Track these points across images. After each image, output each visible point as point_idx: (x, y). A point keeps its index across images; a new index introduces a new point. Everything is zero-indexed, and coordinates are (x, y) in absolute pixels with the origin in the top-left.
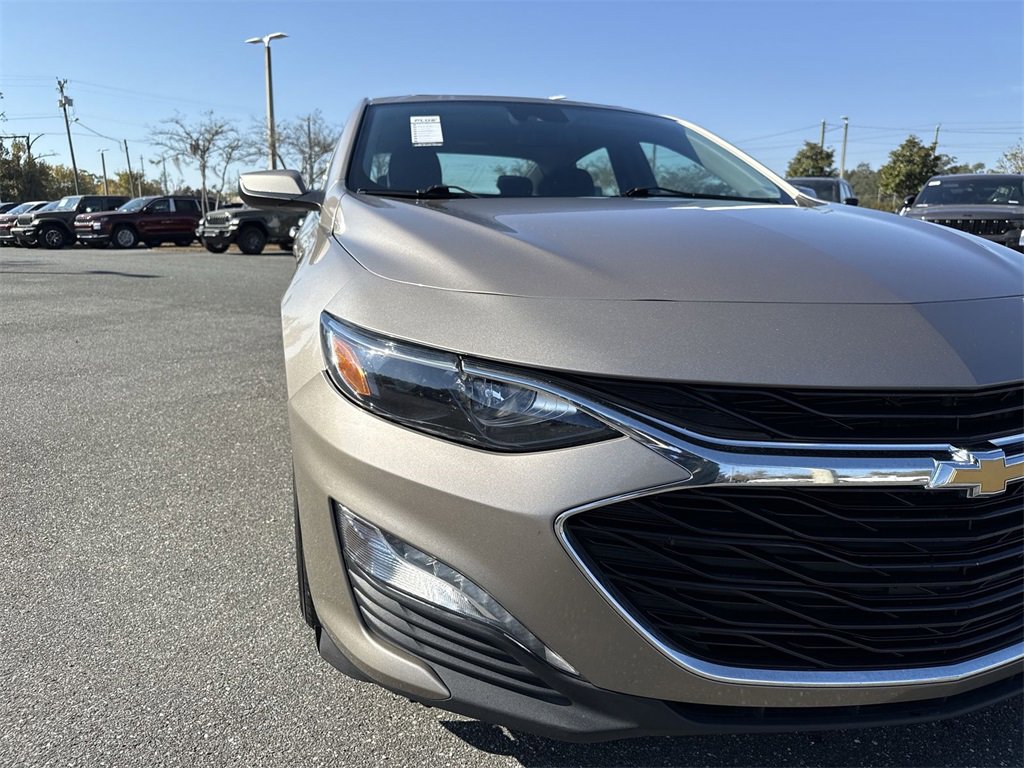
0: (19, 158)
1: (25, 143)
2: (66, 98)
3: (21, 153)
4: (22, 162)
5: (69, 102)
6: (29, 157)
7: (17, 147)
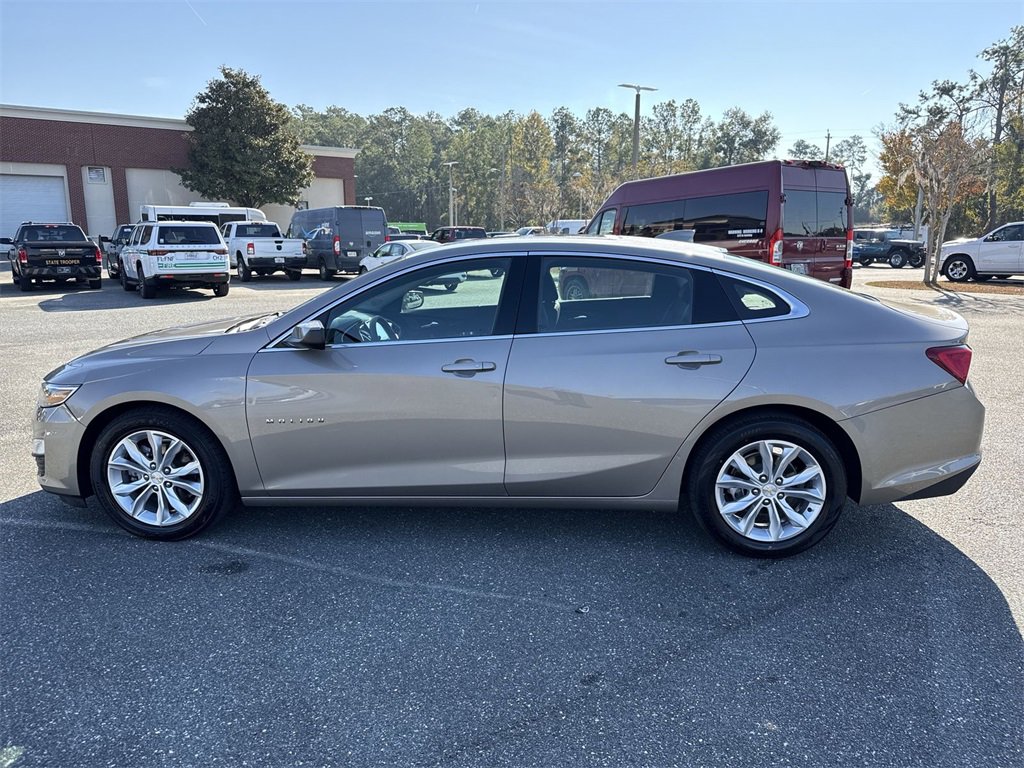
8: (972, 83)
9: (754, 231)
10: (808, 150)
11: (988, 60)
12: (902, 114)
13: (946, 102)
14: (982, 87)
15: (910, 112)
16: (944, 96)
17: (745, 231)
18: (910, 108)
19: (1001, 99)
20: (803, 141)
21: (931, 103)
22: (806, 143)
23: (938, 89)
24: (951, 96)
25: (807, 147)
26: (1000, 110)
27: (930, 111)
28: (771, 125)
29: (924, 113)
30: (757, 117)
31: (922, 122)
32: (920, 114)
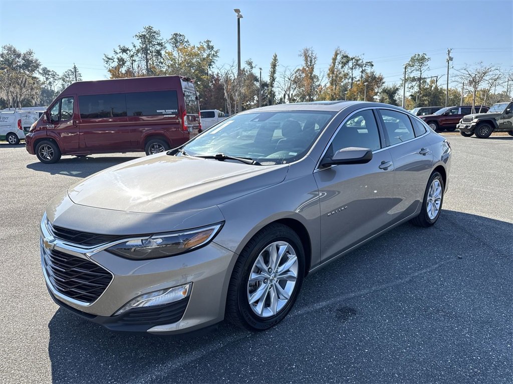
0: (431, 87)
1: (435, 80)
2: (450, 57)
3: (433, 84)
4: (433, 88)
5: (451, 59)
6: (436, 86)
7: (432, 82)
8: (134, 49)
9: (172, 111)
10: (50, 73)
11: (138, 39)
12: (106, 59)
13: (125, 56)
14: (138, 51)
15: (110, 59)
16: (124, 53)
17: (167, 111)
18: (110, 57)
19: (146, 57)
20: (46, 68)
21: (118, 56)
22: (48, 69)
23: (121, 49)
24: (127, 54)
25: (49, 71)
26: (147, 62)
27: (118, 59)
28: (34, 57)
29: (116, 60)
30: (25, 52)
31: (115, 64)
32: (114, 60)
